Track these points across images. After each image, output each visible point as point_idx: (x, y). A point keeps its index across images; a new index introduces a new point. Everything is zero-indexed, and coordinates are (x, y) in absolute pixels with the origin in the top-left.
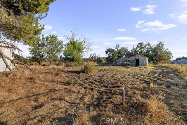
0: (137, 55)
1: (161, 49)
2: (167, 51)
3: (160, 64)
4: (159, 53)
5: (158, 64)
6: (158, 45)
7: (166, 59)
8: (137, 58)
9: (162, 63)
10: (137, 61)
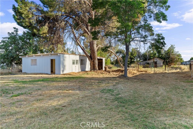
0: (155, 58)
1: (173, 52)
2: (178, 53)
3: (172, 66)
4: (171, 56)
5: (170, 66)
6: (170, 48)
7: (177, 61)
8: (155, 61)
9: (174, 65)
10: (156, 63)
